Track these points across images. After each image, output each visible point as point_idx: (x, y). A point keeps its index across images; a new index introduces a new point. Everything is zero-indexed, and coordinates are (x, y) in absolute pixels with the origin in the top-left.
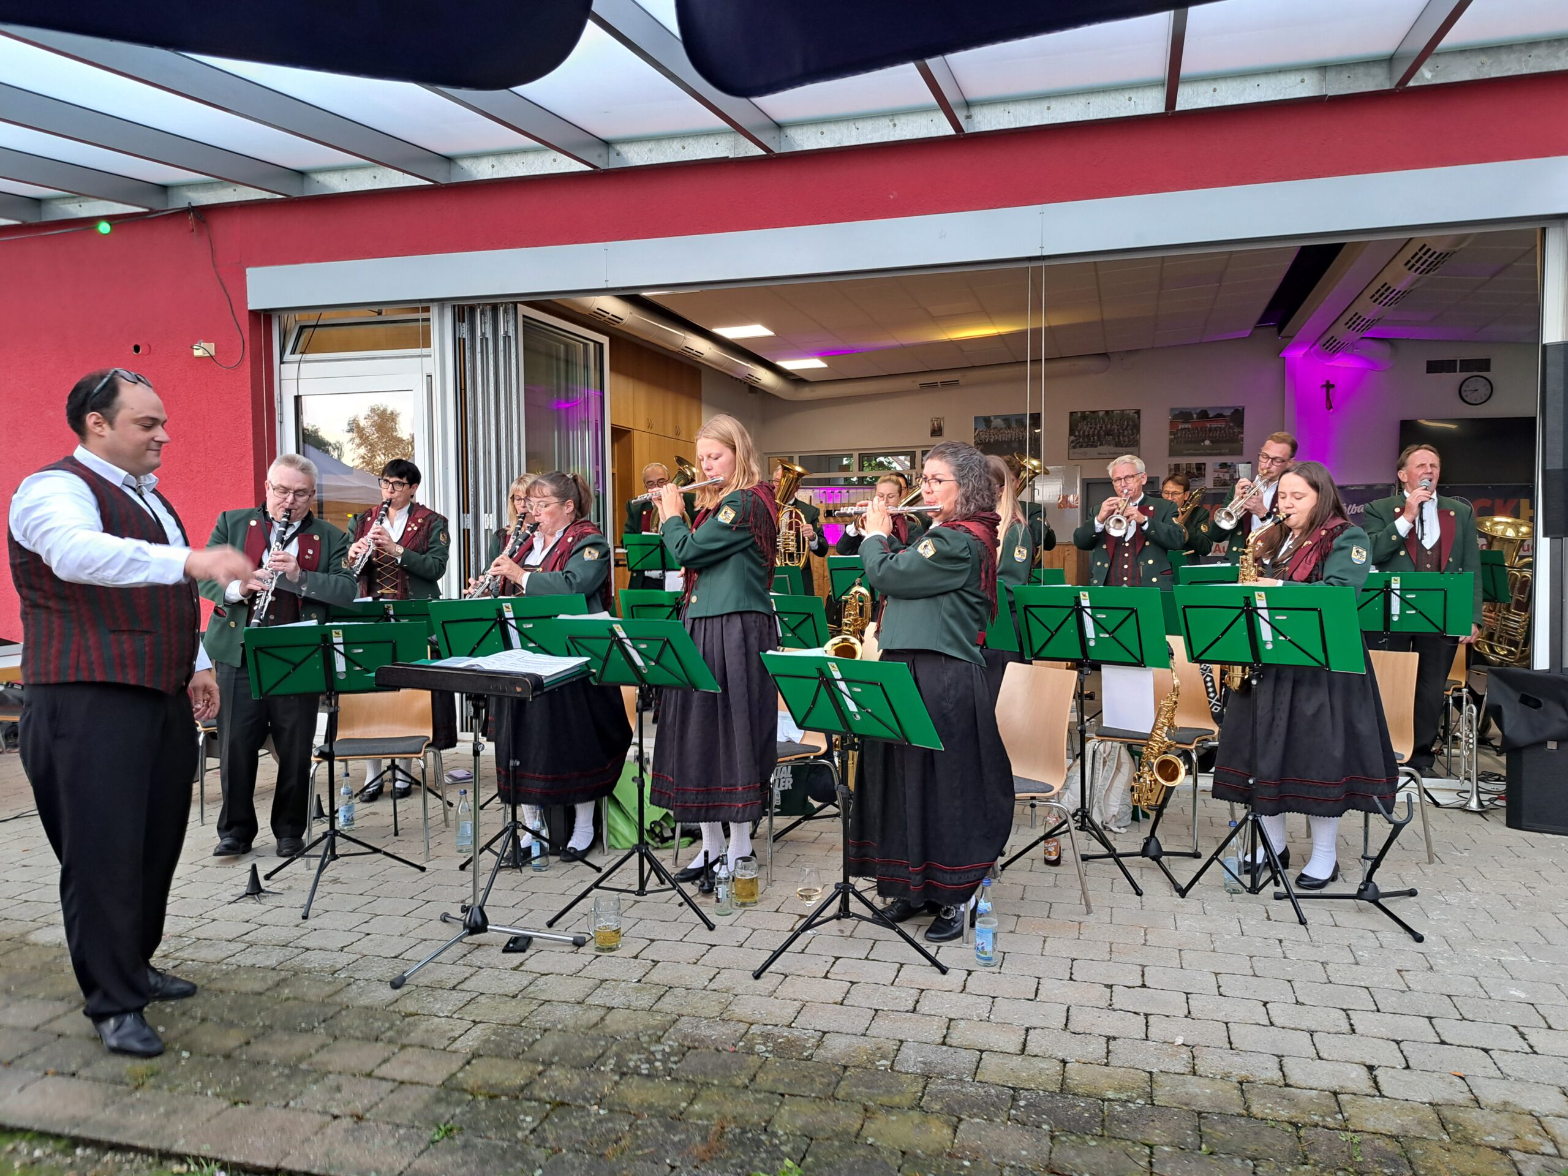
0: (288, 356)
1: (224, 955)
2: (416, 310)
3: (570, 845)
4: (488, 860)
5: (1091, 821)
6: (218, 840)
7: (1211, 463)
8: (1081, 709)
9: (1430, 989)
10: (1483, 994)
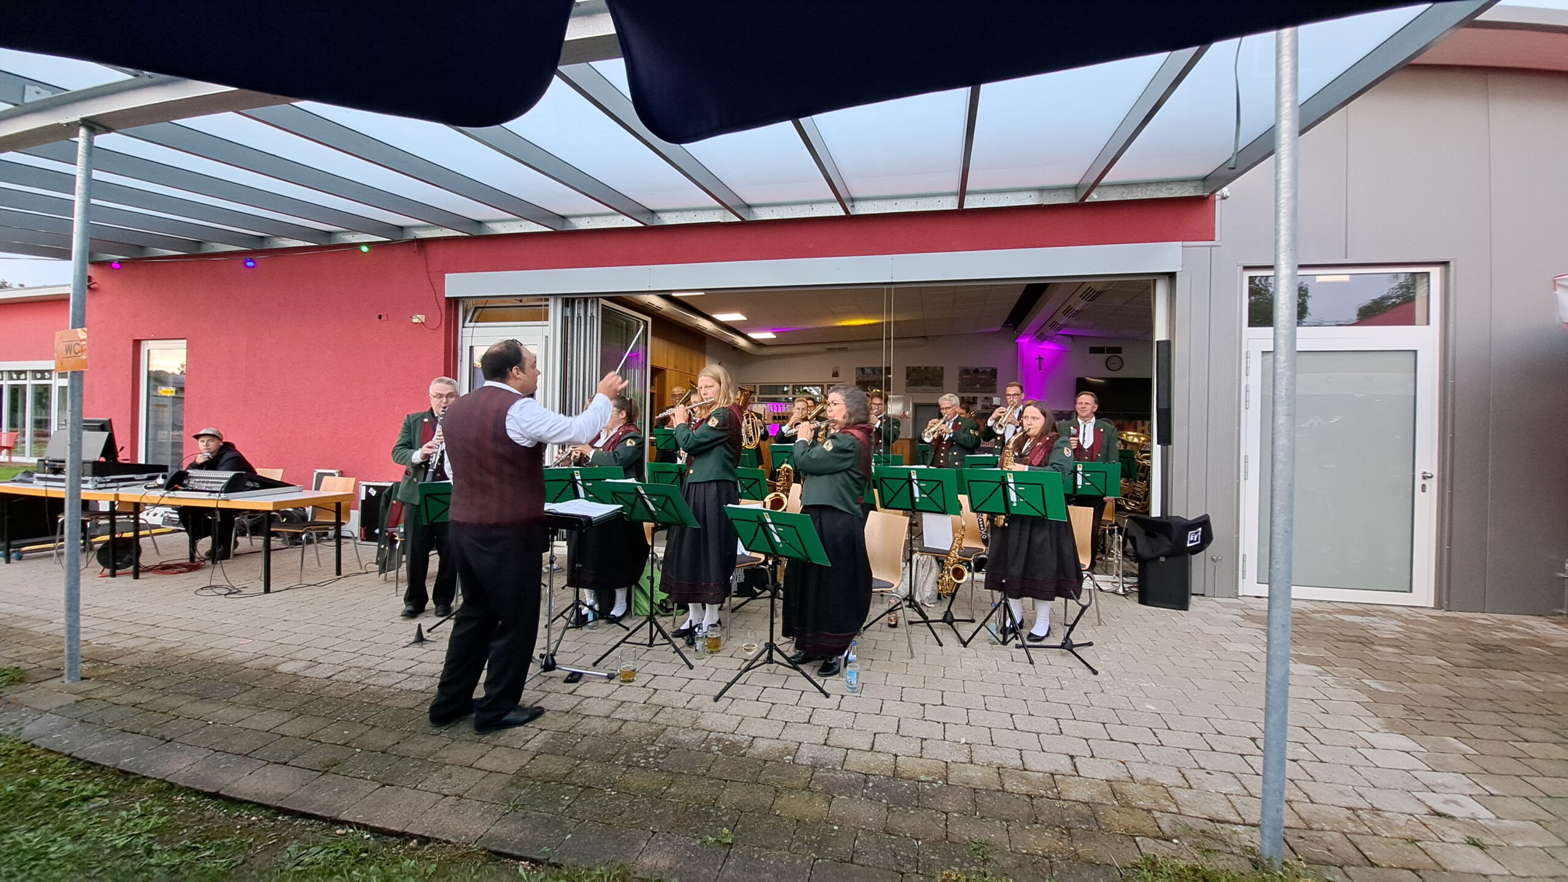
0: (467, 324)
1: (394, 682)
2: (541, 300)
3: (612, 613)
4: (561, 622)
5: (914, 602)
6: (404, 606)
7: (980, 396)
8: (910, 532)
9: (1103, 705)
10: (1132, 708)
